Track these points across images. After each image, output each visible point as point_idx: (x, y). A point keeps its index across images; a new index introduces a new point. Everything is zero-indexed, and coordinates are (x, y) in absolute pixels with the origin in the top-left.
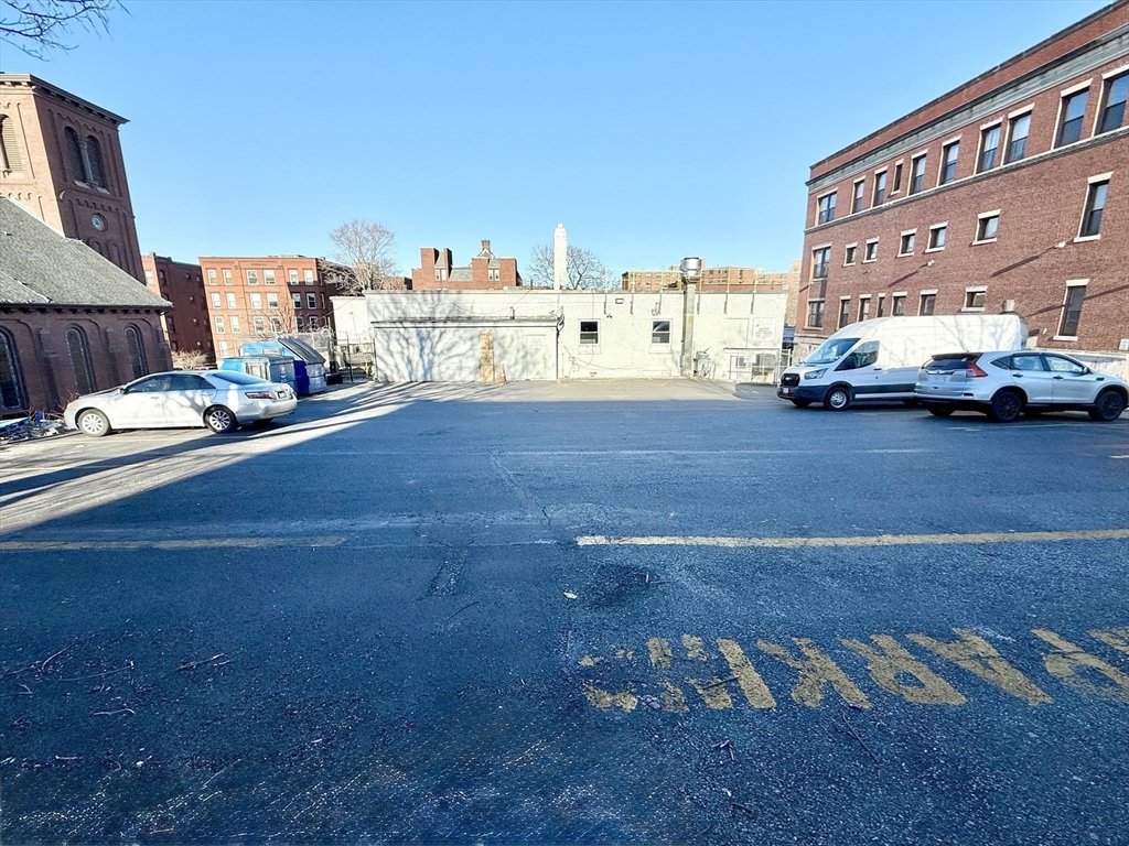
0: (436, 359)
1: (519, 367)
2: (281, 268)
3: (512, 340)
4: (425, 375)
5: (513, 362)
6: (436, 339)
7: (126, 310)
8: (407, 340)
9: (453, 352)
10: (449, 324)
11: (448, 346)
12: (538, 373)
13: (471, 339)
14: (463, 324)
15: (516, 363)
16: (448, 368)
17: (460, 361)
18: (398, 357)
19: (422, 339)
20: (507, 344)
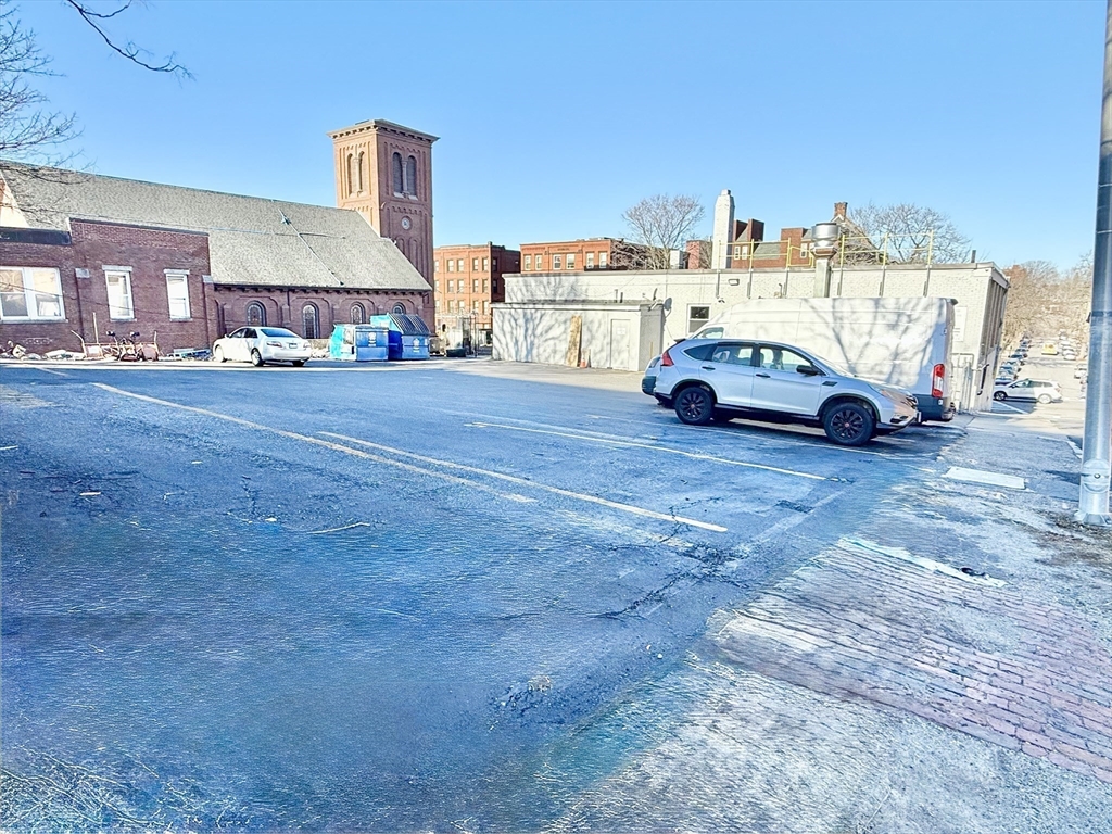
0: (536, 341)
1: (604, 354)
2: (581, 251)
3: (600, 324)
4: (527, 356)
5: (598, 349)
6: (537, 321)
7: (395, 292)
8: (516, 320)
9: (550, 335)
10: (546, 307)
11: (546, 328)
12: (622, 363)
13: (565, 322)
14: (558, 307)
15: (602, 350)
16: (545, 350)
17: (555, 344)
18: (508, 336)
19: (526, 321)
20: (595, 329)
